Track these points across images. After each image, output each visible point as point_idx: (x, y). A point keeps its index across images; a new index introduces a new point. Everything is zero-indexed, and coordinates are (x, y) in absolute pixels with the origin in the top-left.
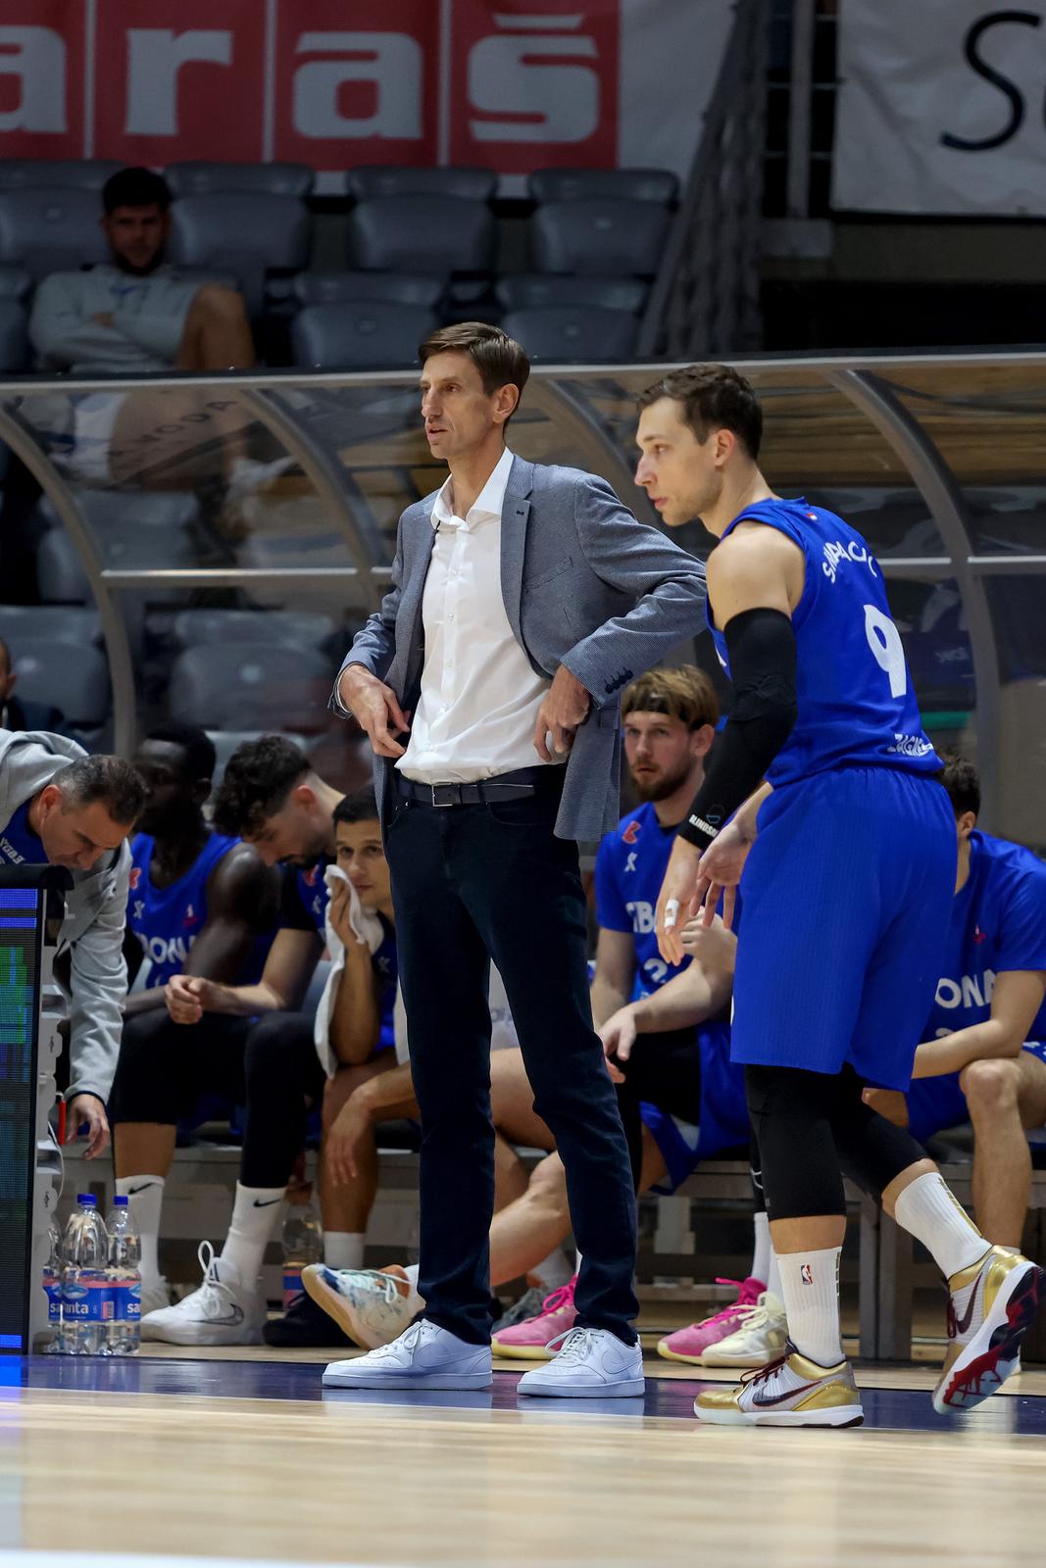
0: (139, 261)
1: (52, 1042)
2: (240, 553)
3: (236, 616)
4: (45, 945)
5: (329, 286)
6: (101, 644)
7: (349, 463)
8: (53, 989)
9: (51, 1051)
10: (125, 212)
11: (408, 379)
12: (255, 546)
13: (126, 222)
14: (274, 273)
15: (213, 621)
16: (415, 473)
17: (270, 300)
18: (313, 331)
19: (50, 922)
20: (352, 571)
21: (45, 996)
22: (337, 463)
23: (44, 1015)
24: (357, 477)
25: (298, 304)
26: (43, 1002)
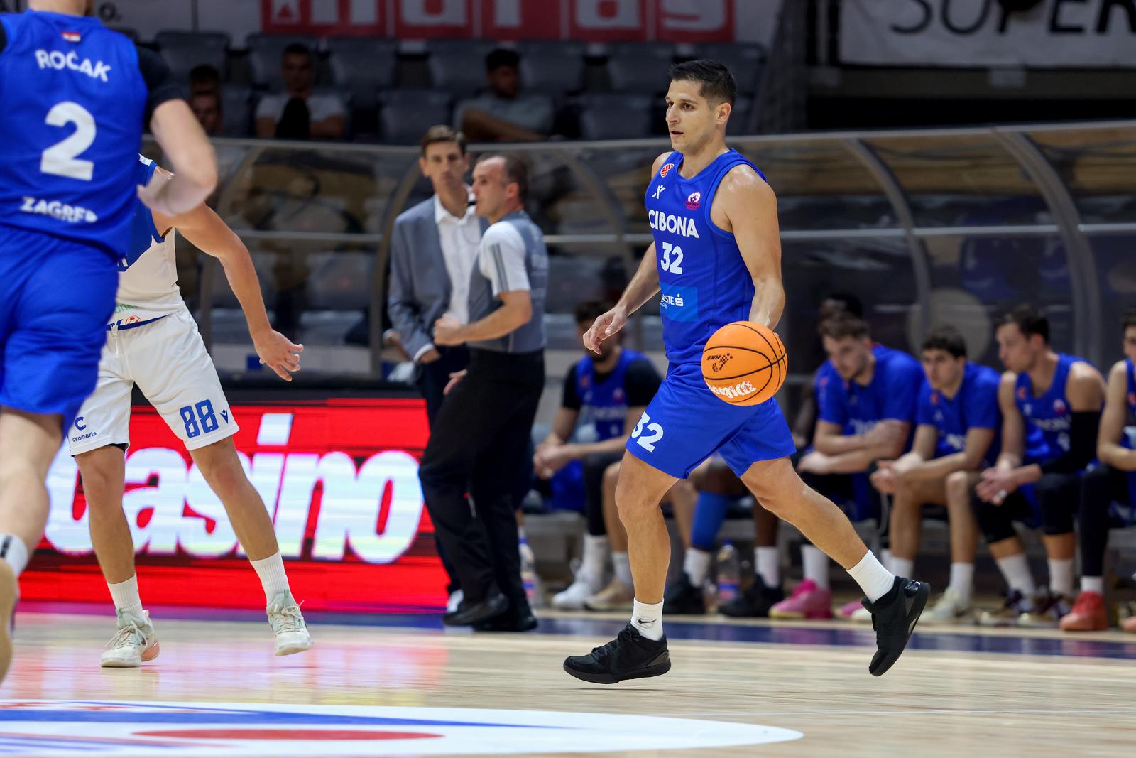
5: (597, 100)
7: (611, 185)
14: (569, 94)
17: (568, 107)
20: (614, 238)
22: (605, 185)
24: (615, 192)
25: (582, 108)
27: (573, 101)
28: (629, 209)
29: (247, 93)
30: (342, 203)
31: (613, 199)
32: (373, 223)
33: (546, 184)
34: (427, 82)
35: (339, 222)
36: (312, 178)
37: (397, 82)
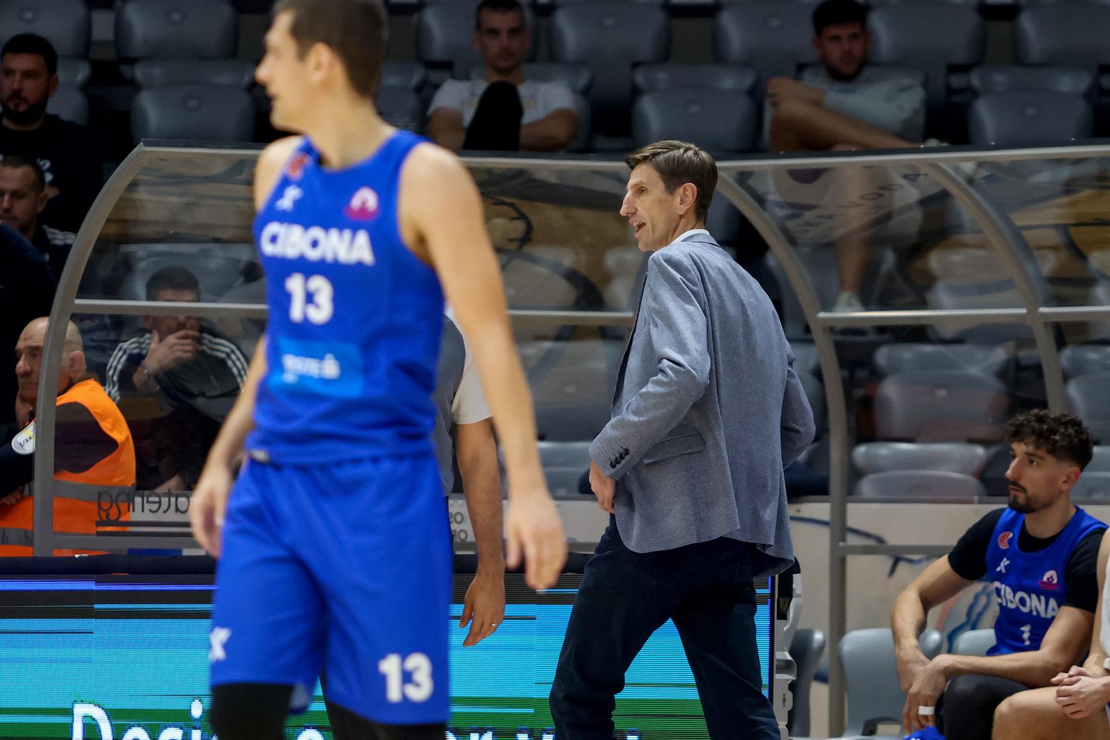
0: (847, 69)
1: (784, 698)
2: (930, 297)
3: (927, 349)
4: (778, 619)
5: (999, 79)
6: (818, 374)
7: (1019, 223)
8: (785, 655)
9: (784, 706)
10: (833, 31)
11: (1067, 154)
12: (940, 293)
13: (836, 38)
14: (953, 69)
15: (908, 353)
16: (1072, 229)
17: (951, 91)
18: (985, 113)
19: (781, 600)
20: (1024, 311)
21: (778, 660)
22: (1010, 223)
23: (777, 676)
24: (1025, 234)
25: (973, 93)
26: (777, 666)
27: (957, 81)
28: (1049, 263)
29: (417, 76)
30: (568, 259)
31: (1024, 247)
32: (619, 290)
33: (911, 222)
34: (717, 54)
35: (564, 290)
36: (522, 217)
37: (665, 56)
